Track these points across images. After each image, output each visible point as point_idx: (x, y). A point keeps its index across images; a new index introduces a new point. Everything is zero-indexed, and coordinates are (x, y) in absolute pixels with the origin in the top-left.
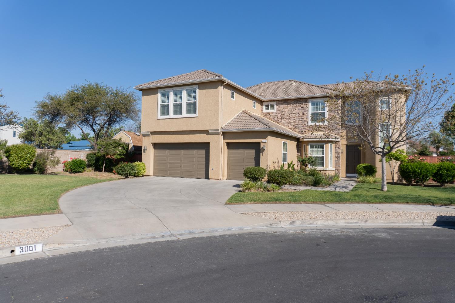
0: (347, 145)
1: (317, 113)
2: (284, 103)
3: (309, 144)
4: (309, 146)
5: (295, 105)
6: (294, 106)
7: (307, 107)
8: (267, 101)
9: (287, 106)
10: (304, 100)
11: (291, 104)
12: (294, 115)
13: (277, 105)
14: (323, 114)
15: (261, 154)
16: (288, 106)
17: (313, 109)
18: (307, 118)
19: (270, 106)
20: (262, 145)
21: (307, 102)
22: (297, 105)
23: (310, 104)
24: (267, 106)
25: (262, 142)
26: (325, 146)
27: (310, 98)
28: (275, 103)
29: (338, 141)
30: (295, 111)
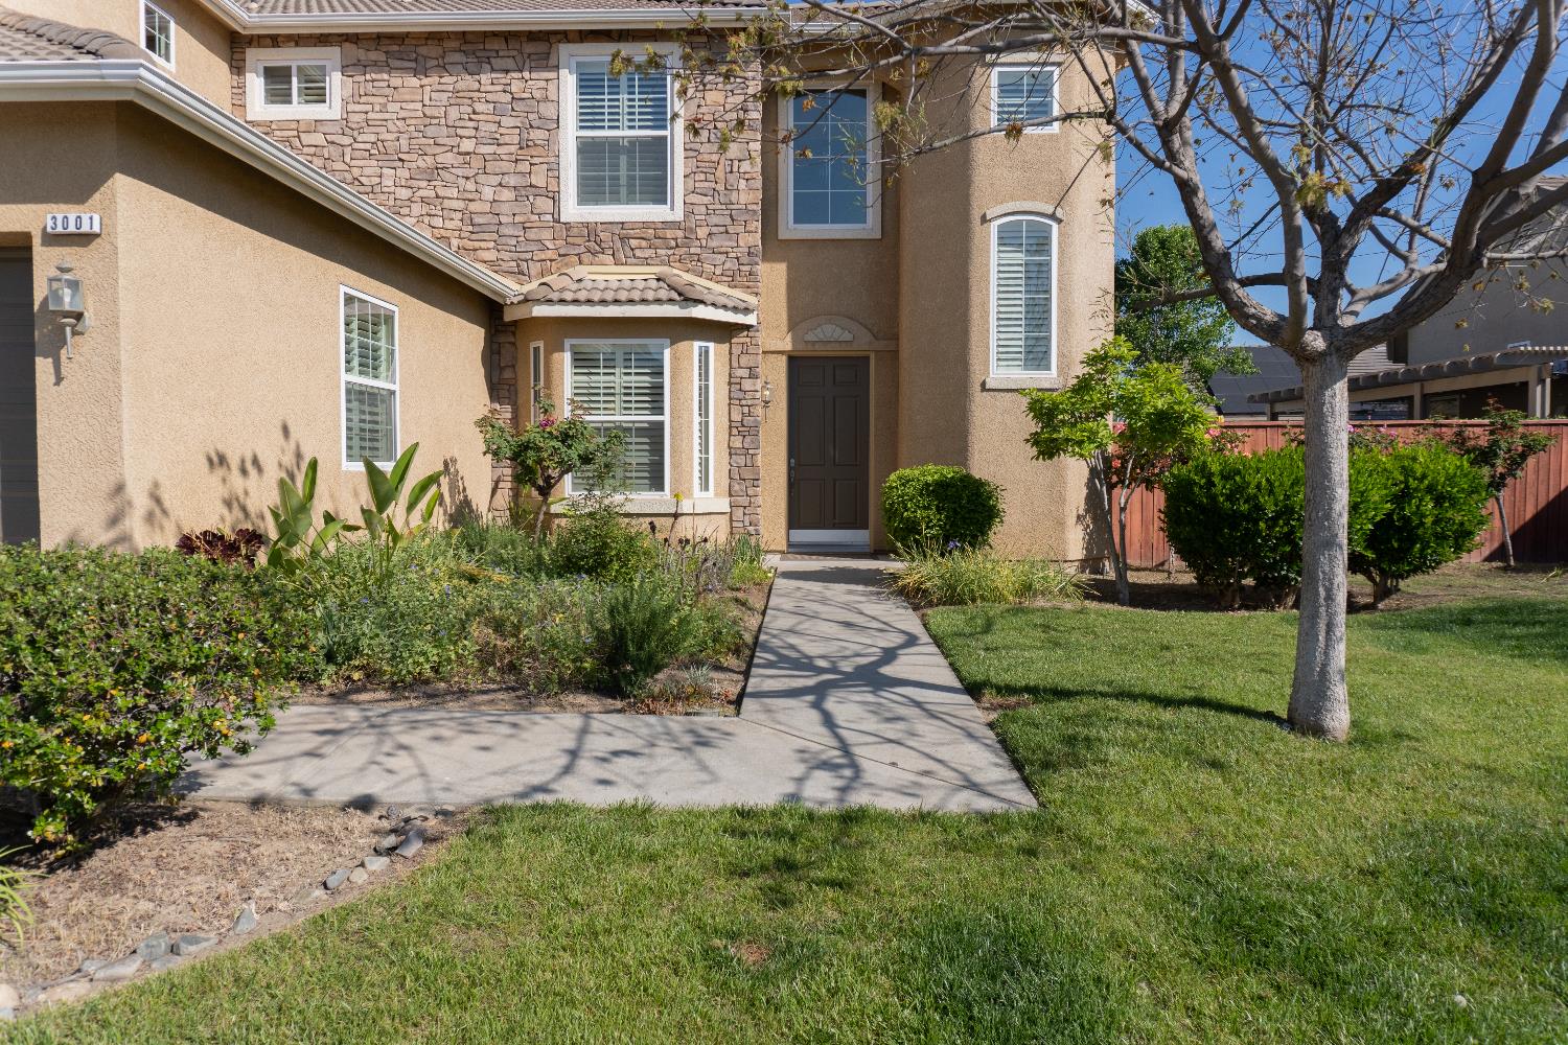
0: (794, 361)
1: (614, 145)
2: (398, 63)
3: (568, 343)
4: (567, 356)
5: (467, 82)
6: (461, 85)
7: (552, 96)
8: (274, 40)
9: (414, 82)
10: (529, 48)
11: (444, 68)
12: (468, 145)
13: (344, 69)
14: (656, 152)
15: (43, 366)
16: (425, 81)
17: (588, 118)
18: (554, 170)
19: (294, 80)
20: (45, 263)
21: (552, 62)
22: (485, 78)
23: (569, 81)
24: (277, 78)
25: (53, 239)
26: (667, 353)
27: (565, 36)
28: (331, 55)
29: (748, 327)
30: (471, 124)
